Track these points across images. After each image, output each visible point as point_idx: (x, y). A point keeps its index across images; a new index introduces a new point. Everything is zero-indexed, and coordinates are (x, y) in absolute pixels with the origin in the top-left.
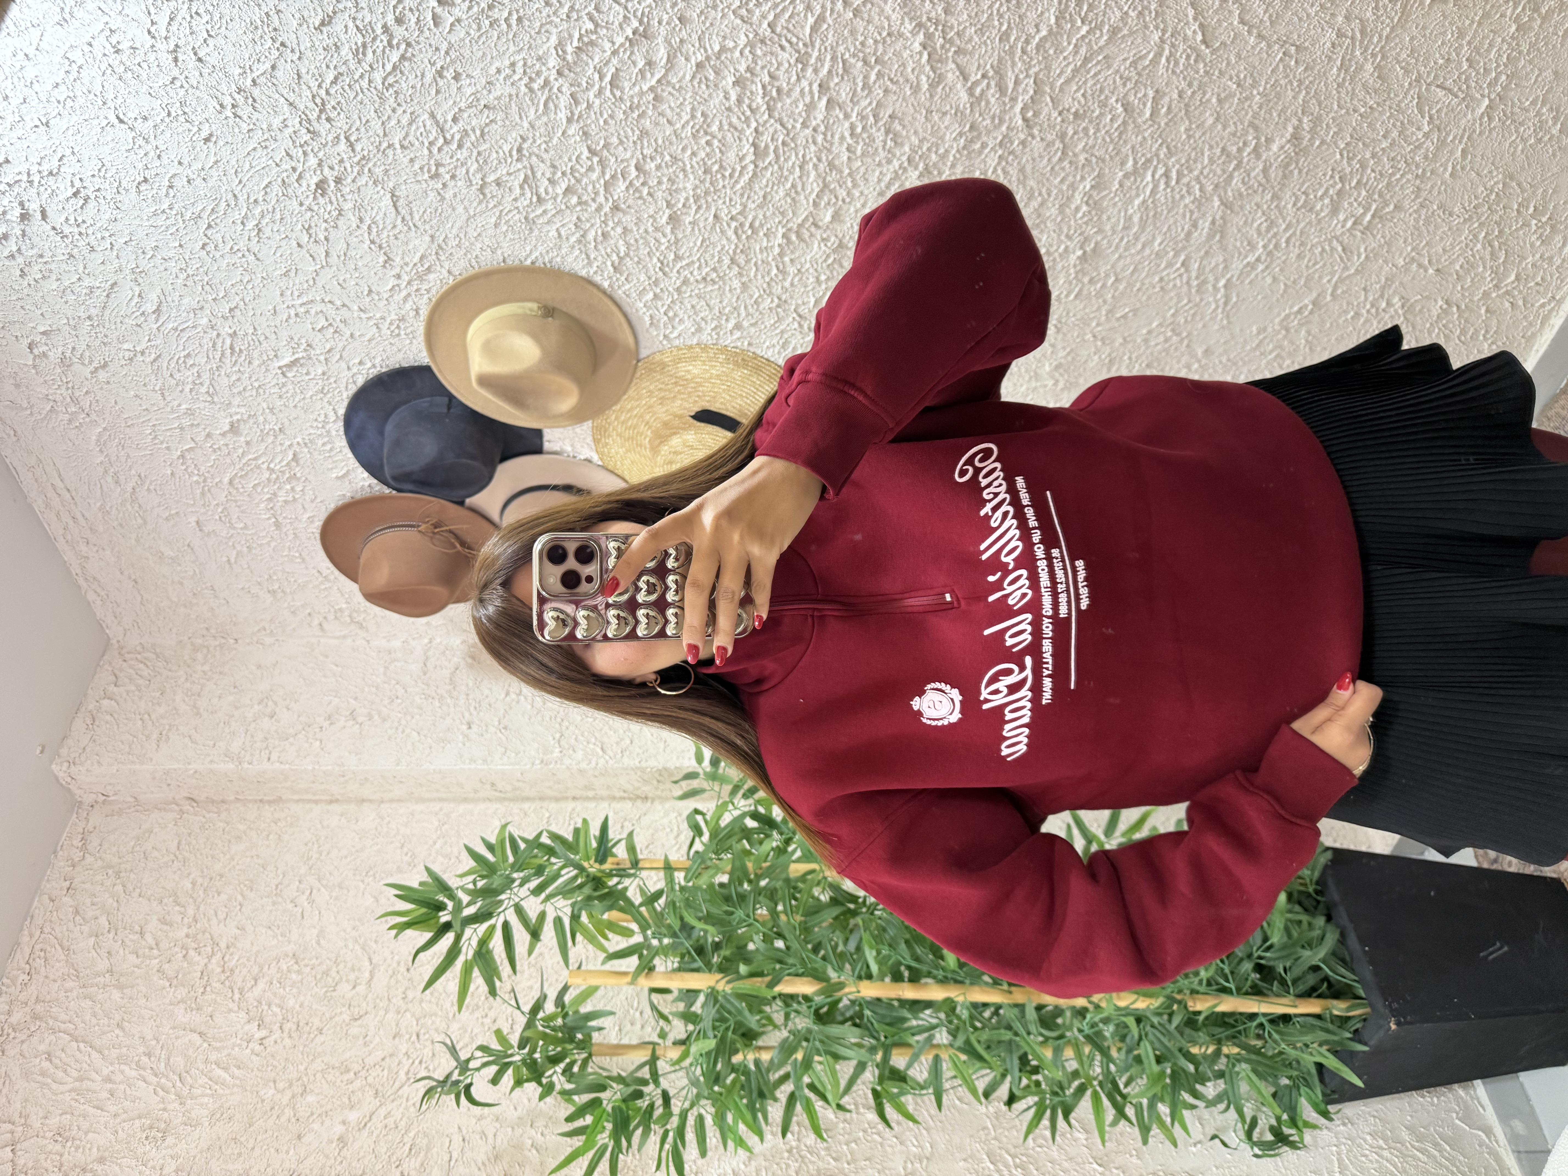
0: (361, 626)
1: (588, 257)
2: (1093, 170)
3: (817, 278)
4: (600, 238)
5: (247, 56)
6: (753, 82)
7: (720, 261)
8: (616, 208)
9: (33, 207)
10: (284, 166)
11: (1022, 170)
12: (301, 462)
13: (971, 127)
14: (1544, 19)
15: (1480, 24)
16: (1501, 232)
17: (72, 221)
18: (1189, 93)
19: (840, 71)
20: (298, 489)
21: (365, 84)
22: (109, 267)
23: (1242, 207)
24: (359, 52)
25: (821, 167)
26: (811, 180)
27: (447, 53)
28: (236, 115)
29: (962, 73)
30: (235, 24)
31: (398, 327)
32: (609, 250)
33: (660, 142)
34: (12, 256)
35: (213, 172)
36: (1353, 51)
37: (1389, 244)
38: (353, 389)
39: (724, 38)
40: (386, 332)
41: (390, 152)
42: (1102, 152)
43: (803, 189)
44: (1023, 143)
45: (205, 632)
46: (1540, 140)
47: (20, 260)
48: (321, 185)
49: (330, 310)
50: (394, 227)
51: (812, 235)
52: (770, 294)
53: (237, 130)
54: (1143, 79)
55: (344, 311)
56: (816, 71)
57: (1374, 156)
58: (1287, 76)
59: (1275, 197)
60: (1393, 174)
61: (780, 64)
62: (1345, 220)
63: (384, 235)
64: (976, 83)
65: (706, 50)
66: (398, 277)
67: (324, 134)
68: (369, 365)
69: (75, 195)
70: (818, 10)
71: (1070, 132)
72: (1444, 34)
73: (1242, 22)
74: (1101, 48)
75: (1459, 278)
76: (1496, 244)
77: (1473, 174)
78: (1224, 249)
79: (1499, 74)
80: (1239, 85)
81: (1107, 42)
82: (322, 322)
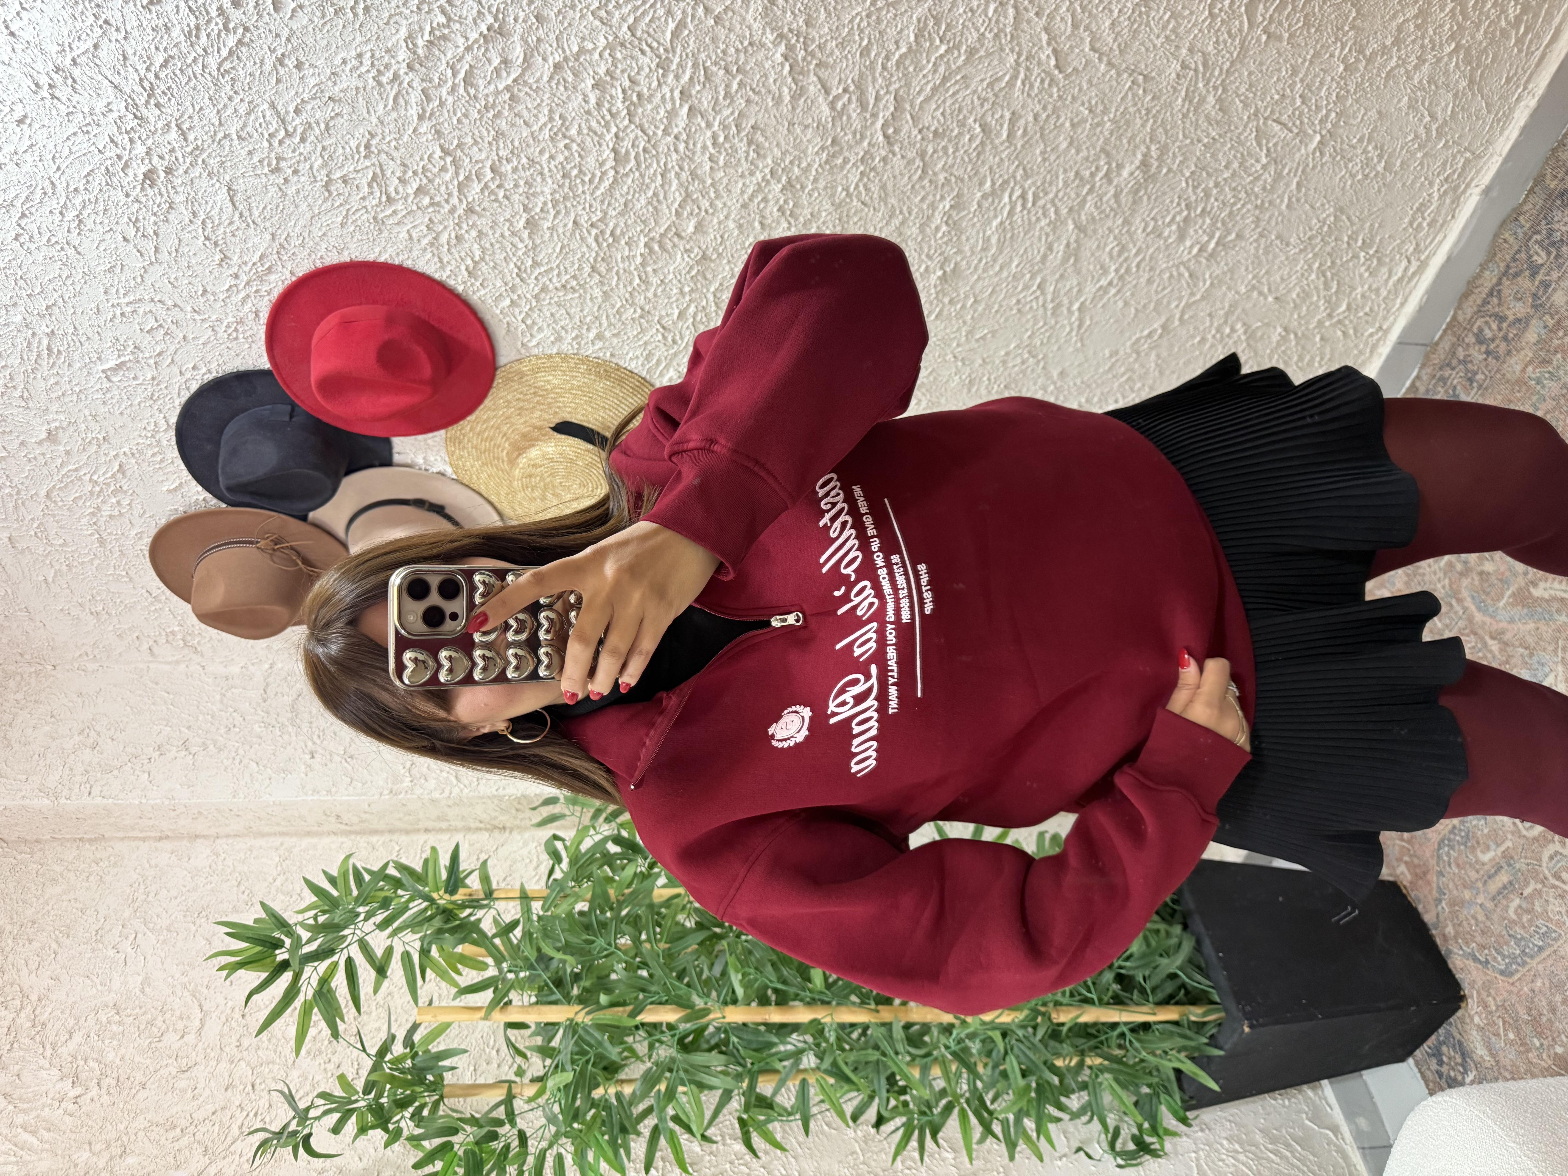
0: (196, 651)
1: (441, 260)
2: (952, 190)
3: (680, 289)
4: (454, 241)
5: (66, 33)
6: (613, 86)
7: (580, 268)
8: (470, 210)
10: (108, 154)
11: (883, 187)
12: (128, 473)
13: (833, 141)
14: (1369, 61)
15: (1311, 62)
16: (1333, 263)
18: (1044, 116)
19: (702, 79)
20: (125, 502)
21: (198, 69)
23: (1095, 231)
24: (192, 34)
25: (684, 176)
26: (673, 188)
27: (288, 40)
28: (53, 97)
29: (824, 86)
31: (236, 330)
32: (463, 254)
33: (516, 144)
35: (28, 157)
36: (1196, 83)
37: (1231, 271)
38: (186, 396)
39: (583, 39)
40: (222, 335)
41: (226, 143)
42: (961, 172)
43: (665, 198)
44: (884, 160)
45: (19, 658)
46: (1366, 176)
48: (149, 176)
49: (160, 310)
50: (231, 223)
51: (675, 246)
52: (633, 304)
53: (54, 112)
54: (1000, 101)
55: (175, 312)
56: (677, 77)
57: (1217, 185)
58: (1135, 105)
59: (1126, 222)
60: (1234, 204)
61: (640, 69)
62: (1192, 247)
63: (222, 230)
64: (837, 98)
65: (564, 51)
66: (236, 276)
67: (152, 120)
68: (204, 370)
70: (679, 16)
71: (930, 150)
72: (1279, 70)
73: (1093, 49)
74: (959, 68)
75: (1296, 306)
76: (1329, 274)
77: (1307, 206)
78: (1078, 272)
79: (1329, 112)
80: (1091, 111)
81: (965, 62)
82: (151, 323)
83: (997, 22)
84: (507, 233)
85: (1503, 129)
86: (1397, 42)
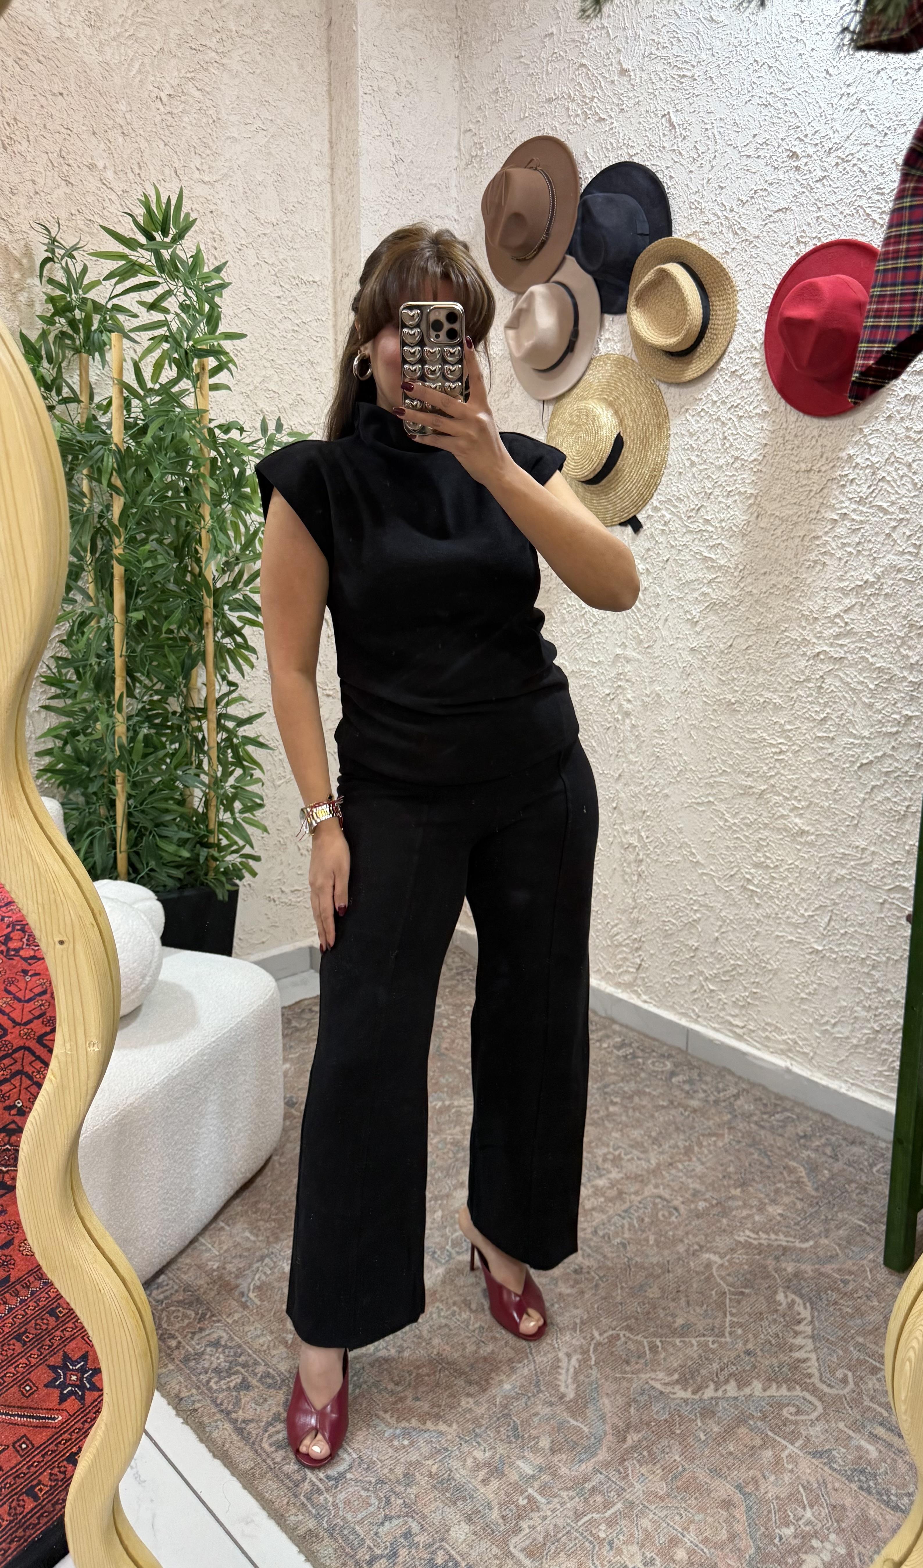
4: (754, 361)
5: (880, 107)
7: (738, 449)
10: (808, 128)
11: (787, 655)
12: (599, 124)
13: (816, 618)
16: (741, 974)
18: (832, 760)
20: (578, 120)
21: (859, 193)
23: (760, 805)
28: (843, 95)
29: (849, 609)
31: (696, 208)
36: (854, 860)
37: (734, 905)
38: (654, 170)
39: (877, 447)
40: (693, 198)
41: (814, 209)
42: (796, 707)
44: (804, 654)
46: (797, 987)
48: (794, 156)
49: (709, 156)
50: (766, 209)
51: (752, 514)
52: (714, 487)
53: (834, 95)
54: (841, 729)
55: (708, 166)
56: (854, 510)
57: (790, 884)
58: (840, 821)
59: (766, 825)
60: (779, 899)
61: (859, 485)
62: (751, 874)
63: (761, 202)
64: (842, 618)
66: (732, 210)
67: (829, 160)
68: (671, 183)
71: (810, 685)
72: (862, 915)
73: (874, 787)
74: (861, 699)
75: (712, 954)
76: (734, 973)
77: (778, 950)
78: (734, 797)
79: (837, 953)
80: (836, 791)
81: (864, 703)
82: (701, 149)
83: (889, 721)
84: (759, 398)
85: (826, 1075)
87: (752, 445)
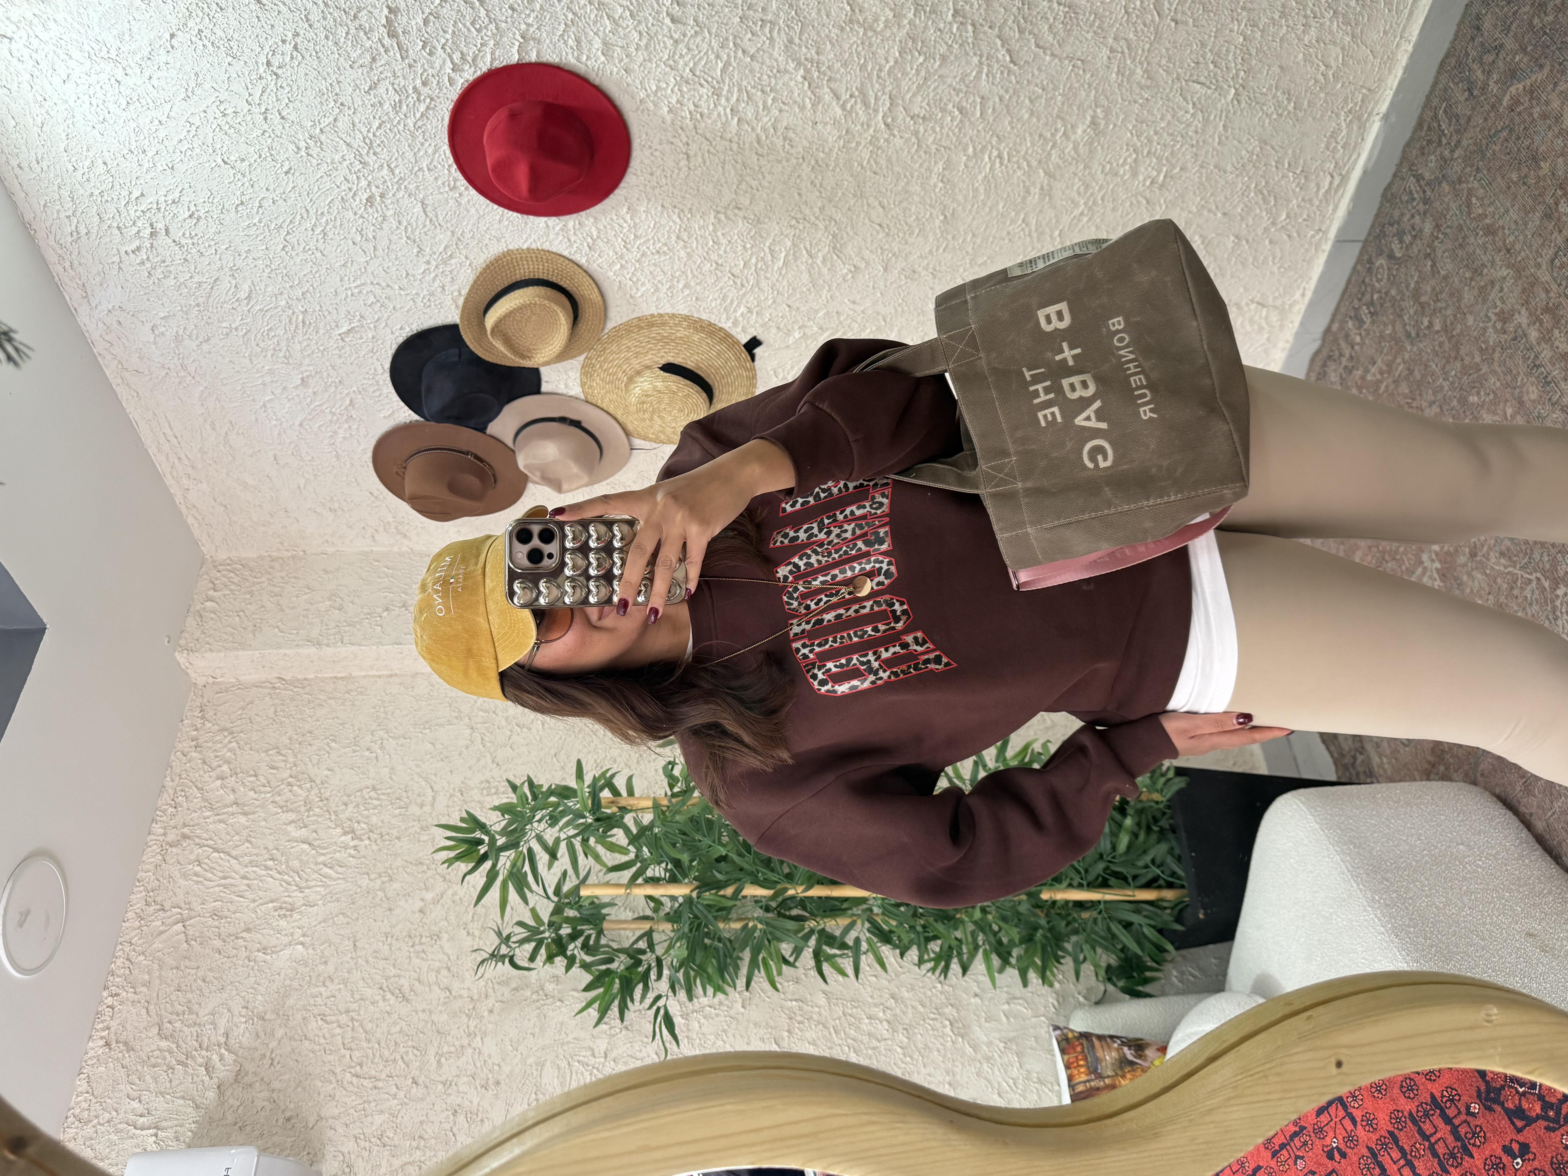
2: (943, 156)
3: (744, 247)
4: (577, 226)
5: (316, 114)
6: (682, 110)
7: (669, 237)
9: (160, 226)
10: (343, 188)
11: (889, 160)
12: (357, 406)
13: (847, 132)
14: (1262, 31)
16: (1267, 183)
17: (187, 235)
18: (1007, 97)
19: (746, 99)
20: (354, 427)
21: (401, 128)
22: (213, 266)
23: (1062, 176)
24: (397, 107)
25: (738, 166)
26: (731, 176)
28: (308, 154)
29: (835, 95)
30: (309, 92)
34: (142, 263)
35: (291, 194)
36: (1125, 61)
37: (1181, 197)
38: (396, 346)
39: (659, 81)
40: (420, 304)
41: (420, 174)
42: (948, 143)
44: (887, 140)
45: (280, 546)
46: (1280, 115)
47: (148, 265)
48: (370, 200)
49: (377, 290)
50: (425, 226)
51: (736, 215)
52: (709, 260)
53: (309, 164)
54: (971, 90)
55: (388, 290)
56: (728, 100)
57: (1156, 133)
58: (1079, 81)
59: (1085, 167)
60: (1173, 146)
61: (701, 97)
62: (1145, 180)
63: (418, 232)
64: (847, 101)
66: (428, 263)
67: (372, 163)
68: (407, 327)
69: (190, 216)
71: (922, 130)
72: (1191, 45)
73: (1037, 46)
74: (936, 71)
75: (1242, 219)
76: (1265, 192)
77: (1236, 142)
78: (1055, 208)
79: (1238, 71)
80: (1043, 90)
81: (940, 66)
82: (372, 299)
83: (961, 36)
84: (615, 218)
86: (1283, 15)
87: (663, 221)
